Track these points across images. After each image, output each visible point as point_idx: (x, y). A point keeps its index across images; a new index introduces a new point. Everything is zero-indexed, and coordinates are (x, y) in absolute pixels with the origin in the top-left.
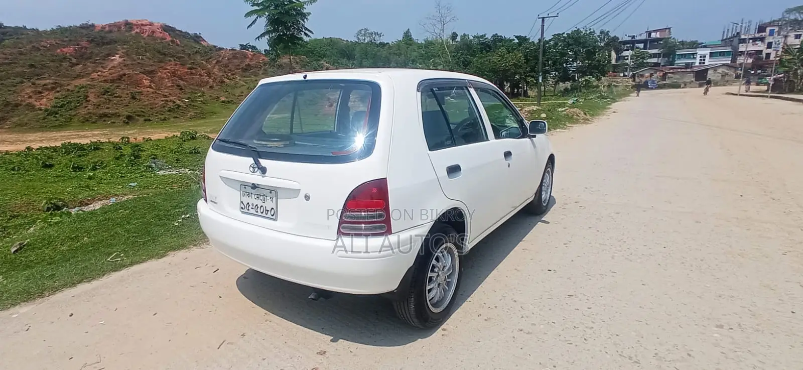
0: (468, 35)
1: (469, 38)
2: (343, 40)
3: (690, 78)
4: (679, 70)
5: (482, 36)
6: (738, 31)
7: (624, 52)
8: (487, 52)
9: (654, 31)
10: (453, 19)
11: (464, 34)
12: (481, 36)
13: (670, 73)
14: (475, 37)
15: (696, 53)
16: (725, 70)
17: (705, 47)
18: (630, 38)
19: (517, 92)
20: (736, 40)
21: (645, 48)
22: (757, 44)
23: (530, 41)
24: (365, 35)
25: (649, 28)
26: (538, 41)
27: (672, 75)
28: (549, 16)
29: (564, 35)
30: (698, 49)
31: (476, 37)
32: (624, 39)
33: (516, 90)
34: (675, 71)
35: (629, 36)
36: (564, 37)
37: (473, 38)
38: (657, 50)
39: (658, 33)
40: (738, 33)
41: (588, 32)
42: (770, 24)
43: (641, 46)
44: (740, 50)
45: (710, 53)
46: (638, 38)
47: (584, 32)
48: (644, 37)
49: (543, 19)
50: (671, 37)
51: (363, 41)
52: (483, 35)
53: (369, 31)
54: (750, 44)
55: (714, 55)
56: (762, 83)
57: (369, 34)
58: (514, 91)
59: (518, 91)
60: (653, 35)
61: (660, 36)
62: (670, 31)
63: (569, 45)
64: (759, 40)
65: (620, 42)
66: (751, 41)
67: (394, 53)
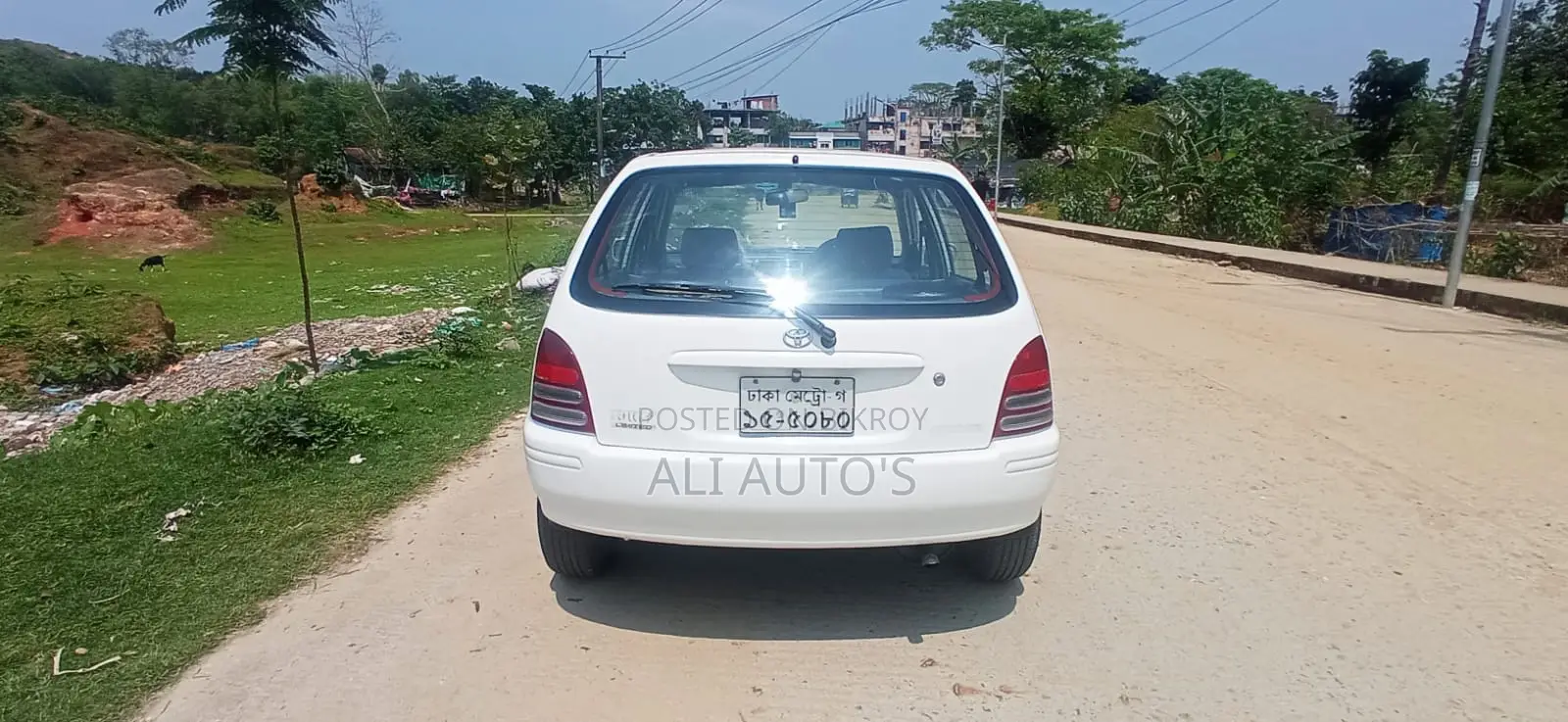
0: (417, 75)
1: (418, 81)
2: (63, 52)
5: (451, 79)
6: (864, 110)
7: (715, 129)
8: (461, 112)
9: (755, 98)
10: (387, 36)
11: (407, 71)
12: (445, 79)
14: (432, 79)
15: (816, 140)
17: (825, 130)
18: (720, 107)
19: (538, 194)
20: (863, 123)
21: (743, 124)
22: (888, 132)
23: (556, 98)
24: (137, 47)
25: (748, 92)
26: (572, 100)
28: (610, 54)
29: (620, 92)
30: (818, 133)
31: (435, 81)
32: (712, 108)
33: (536, 191)
35: (719, 103)
36: (621, 95)
37: (427, 81)
38: (762, 130)
39: (761, 102)
40: (864, 114)
41: (660, 91)
42: (901, 103)
43: (737, 120)
44: (869, 139)
45: (834, 140)
46: (733, 108)
47: (653, 89)
48: (741, 107)
49: (599, 59)
50: (779, 112)
51: (133, 62)
52: (449, 77)
53: (149, 39)
54: (881, 131)
55: (839, 143)
57: (149, 44)
58: (533, 194)
59: (540, 192)
60: (754, 104)
61: (764, 107)
62: (776, 102)
63: (631, 110)
64: (889, 126)
65: (707, 112)
66: (881, 127)
67: (232, 99)
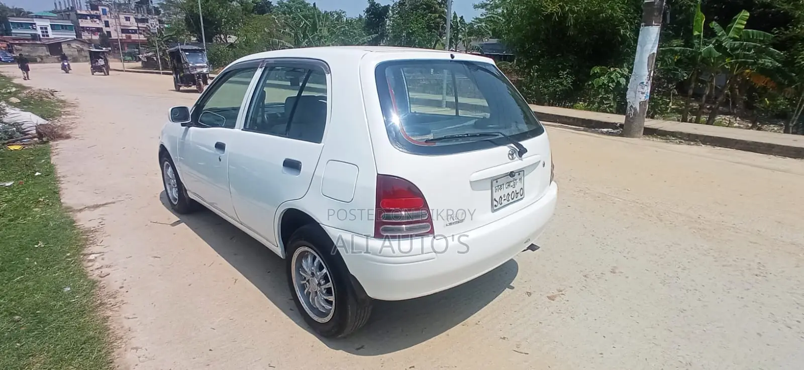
3: (44, 51)
4: (27, 42)
6: (71, 4)
13: (16, 44)
15: (34, 24)
16: (79, 45)
17: (40, 17)
20: (73, 15)
22: (95, 22)
27: (19, 47)
30: (34, 19)
34: (22, 42)
40: (72, 7)
42: (100, 3)
44: (81, 26)
45: (50, 25)
54: (89, 21)
55: (55, 27)
56: (126, 60)
64: (95, 17)
66: (88, 17)
